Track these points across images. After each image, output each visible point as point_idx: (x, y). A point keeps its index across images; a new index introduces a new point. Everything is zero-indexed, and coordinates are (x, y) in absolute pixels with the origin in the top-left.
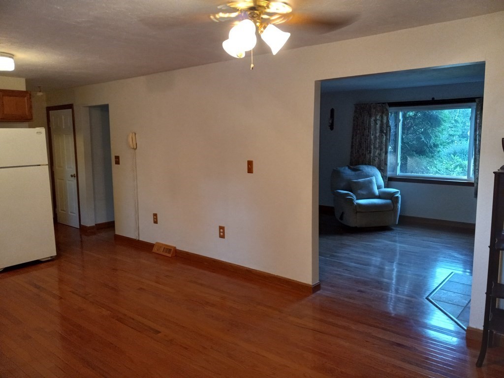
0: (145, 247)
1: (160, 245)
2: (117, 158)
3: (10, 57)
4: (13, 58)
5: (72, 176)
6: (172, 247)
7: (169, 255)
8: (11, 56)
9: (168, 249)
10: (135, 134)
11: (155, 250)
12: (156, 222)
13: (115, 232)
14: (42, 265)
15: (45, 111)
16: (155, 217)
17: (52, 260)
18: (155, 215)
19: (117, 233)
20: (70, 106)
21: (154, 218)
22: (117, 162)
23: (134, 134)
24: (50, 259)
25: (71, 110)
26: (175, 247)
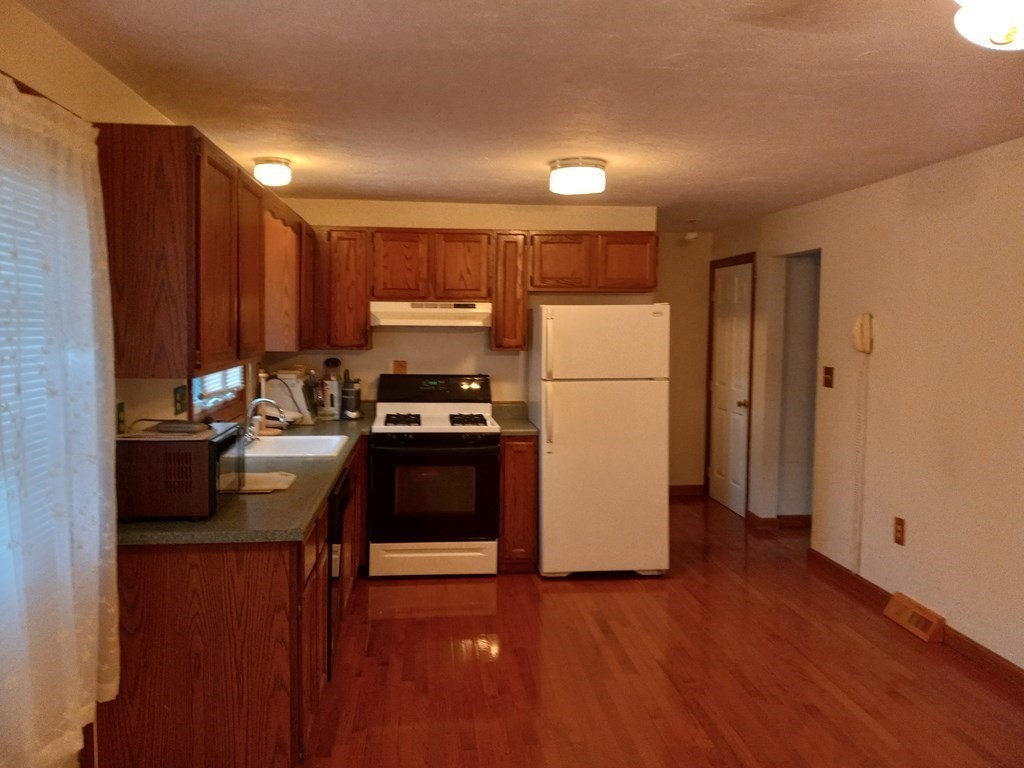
0: (872, 597)
1: (905, 603)
2: (829, 371)
3: (596, 166)
4: (603, 167)
5: (740, 404)
6: (933, 615)
7: (924, 637)
8: (600, 163)
9: (924, 619)
10: (871, 317)
11: (890, 611)
12: (900, 540)
13: (809, 543)
14: (638, 584)
15: (707, 269)
16: (899, 528)
17: (659, 577)
18: (900, 522)
19: (816, 546)
20: (749, 258)
21: (897, 531)
22: (828, 383)
23: (867, 317)
24: (656, 573)
25: (749, 266)
26: (942, 621)
